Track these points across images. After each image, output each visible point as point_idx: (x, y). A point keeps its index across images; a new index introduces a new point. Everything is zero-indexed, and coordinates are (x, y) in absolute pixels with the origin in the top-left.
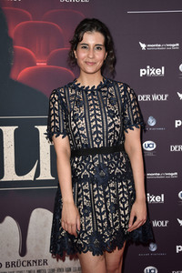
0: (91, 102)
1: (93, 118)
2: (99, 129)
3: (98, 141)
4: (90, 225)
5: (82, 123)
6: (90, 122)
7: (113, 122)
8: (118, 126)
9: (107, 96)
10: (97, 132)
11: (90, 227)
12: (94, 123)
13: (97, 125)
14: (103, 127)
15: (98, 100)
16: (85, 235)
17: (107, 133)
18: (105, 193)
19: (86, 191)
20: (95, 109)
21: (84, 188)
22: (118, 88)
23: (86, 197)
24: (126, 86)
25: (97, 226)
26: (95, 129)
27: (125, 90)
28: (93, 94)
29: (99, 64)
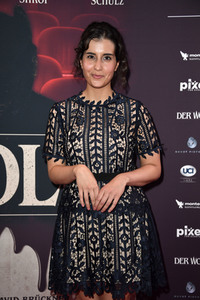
0: (94, 120)
1: (93, 138)
2: (99, 152)
3: (97, 165)
4: (84, 260)
5: (79, 144)
6: (89, 143)
7: (116, 144)
8: (121, 149)
9: (114, 115)
10: (96, 155)
11: (83, 263)
12: (93, 145)
13: (96, 147)
14: (103, 150)
15: (103, 118)
16: (77, 272)
17: (108, 156)
18: (101, 228)
19: (81, 222)
20: (96, 128)
21: (78, 218)
22: (130, 106)
23: (81, 229)
24: (139, 104)
25: (91, 263)
26: (93, 152)
27: (138, 109)
28: (98, 110)
29: (108, 77)
